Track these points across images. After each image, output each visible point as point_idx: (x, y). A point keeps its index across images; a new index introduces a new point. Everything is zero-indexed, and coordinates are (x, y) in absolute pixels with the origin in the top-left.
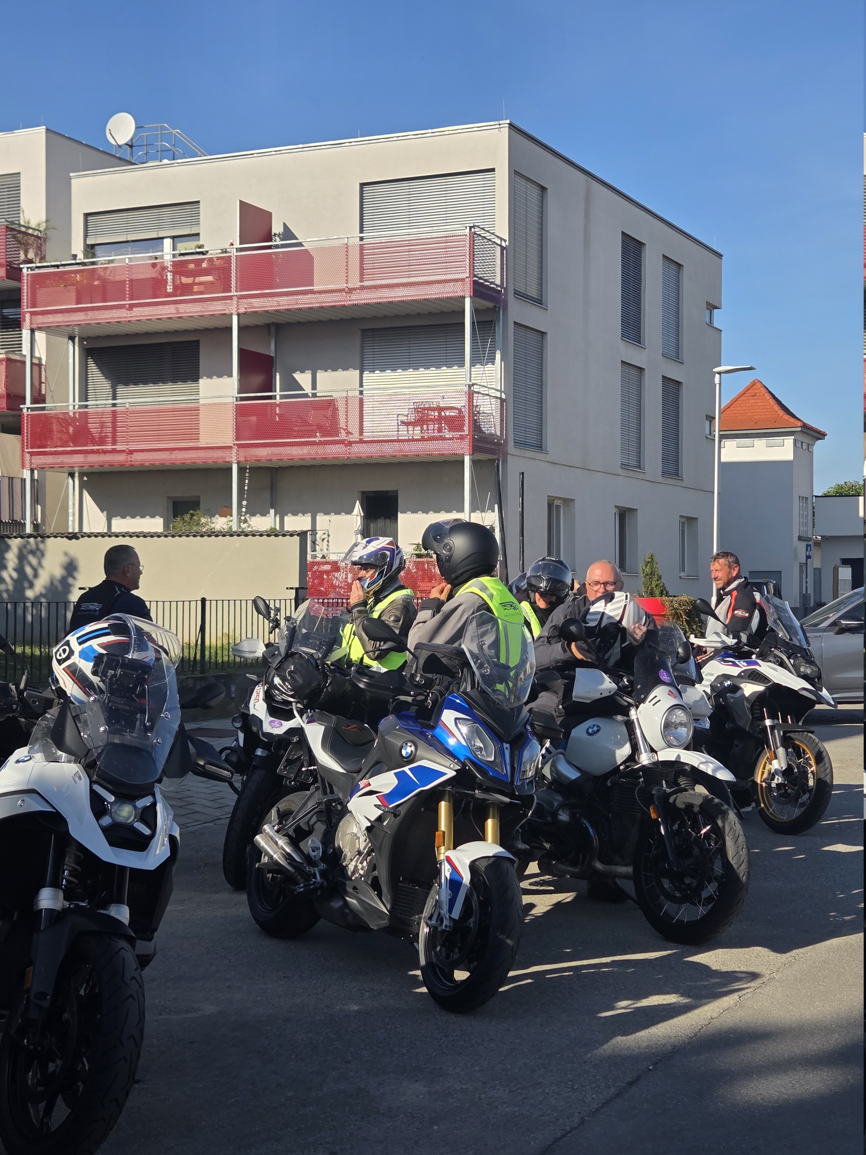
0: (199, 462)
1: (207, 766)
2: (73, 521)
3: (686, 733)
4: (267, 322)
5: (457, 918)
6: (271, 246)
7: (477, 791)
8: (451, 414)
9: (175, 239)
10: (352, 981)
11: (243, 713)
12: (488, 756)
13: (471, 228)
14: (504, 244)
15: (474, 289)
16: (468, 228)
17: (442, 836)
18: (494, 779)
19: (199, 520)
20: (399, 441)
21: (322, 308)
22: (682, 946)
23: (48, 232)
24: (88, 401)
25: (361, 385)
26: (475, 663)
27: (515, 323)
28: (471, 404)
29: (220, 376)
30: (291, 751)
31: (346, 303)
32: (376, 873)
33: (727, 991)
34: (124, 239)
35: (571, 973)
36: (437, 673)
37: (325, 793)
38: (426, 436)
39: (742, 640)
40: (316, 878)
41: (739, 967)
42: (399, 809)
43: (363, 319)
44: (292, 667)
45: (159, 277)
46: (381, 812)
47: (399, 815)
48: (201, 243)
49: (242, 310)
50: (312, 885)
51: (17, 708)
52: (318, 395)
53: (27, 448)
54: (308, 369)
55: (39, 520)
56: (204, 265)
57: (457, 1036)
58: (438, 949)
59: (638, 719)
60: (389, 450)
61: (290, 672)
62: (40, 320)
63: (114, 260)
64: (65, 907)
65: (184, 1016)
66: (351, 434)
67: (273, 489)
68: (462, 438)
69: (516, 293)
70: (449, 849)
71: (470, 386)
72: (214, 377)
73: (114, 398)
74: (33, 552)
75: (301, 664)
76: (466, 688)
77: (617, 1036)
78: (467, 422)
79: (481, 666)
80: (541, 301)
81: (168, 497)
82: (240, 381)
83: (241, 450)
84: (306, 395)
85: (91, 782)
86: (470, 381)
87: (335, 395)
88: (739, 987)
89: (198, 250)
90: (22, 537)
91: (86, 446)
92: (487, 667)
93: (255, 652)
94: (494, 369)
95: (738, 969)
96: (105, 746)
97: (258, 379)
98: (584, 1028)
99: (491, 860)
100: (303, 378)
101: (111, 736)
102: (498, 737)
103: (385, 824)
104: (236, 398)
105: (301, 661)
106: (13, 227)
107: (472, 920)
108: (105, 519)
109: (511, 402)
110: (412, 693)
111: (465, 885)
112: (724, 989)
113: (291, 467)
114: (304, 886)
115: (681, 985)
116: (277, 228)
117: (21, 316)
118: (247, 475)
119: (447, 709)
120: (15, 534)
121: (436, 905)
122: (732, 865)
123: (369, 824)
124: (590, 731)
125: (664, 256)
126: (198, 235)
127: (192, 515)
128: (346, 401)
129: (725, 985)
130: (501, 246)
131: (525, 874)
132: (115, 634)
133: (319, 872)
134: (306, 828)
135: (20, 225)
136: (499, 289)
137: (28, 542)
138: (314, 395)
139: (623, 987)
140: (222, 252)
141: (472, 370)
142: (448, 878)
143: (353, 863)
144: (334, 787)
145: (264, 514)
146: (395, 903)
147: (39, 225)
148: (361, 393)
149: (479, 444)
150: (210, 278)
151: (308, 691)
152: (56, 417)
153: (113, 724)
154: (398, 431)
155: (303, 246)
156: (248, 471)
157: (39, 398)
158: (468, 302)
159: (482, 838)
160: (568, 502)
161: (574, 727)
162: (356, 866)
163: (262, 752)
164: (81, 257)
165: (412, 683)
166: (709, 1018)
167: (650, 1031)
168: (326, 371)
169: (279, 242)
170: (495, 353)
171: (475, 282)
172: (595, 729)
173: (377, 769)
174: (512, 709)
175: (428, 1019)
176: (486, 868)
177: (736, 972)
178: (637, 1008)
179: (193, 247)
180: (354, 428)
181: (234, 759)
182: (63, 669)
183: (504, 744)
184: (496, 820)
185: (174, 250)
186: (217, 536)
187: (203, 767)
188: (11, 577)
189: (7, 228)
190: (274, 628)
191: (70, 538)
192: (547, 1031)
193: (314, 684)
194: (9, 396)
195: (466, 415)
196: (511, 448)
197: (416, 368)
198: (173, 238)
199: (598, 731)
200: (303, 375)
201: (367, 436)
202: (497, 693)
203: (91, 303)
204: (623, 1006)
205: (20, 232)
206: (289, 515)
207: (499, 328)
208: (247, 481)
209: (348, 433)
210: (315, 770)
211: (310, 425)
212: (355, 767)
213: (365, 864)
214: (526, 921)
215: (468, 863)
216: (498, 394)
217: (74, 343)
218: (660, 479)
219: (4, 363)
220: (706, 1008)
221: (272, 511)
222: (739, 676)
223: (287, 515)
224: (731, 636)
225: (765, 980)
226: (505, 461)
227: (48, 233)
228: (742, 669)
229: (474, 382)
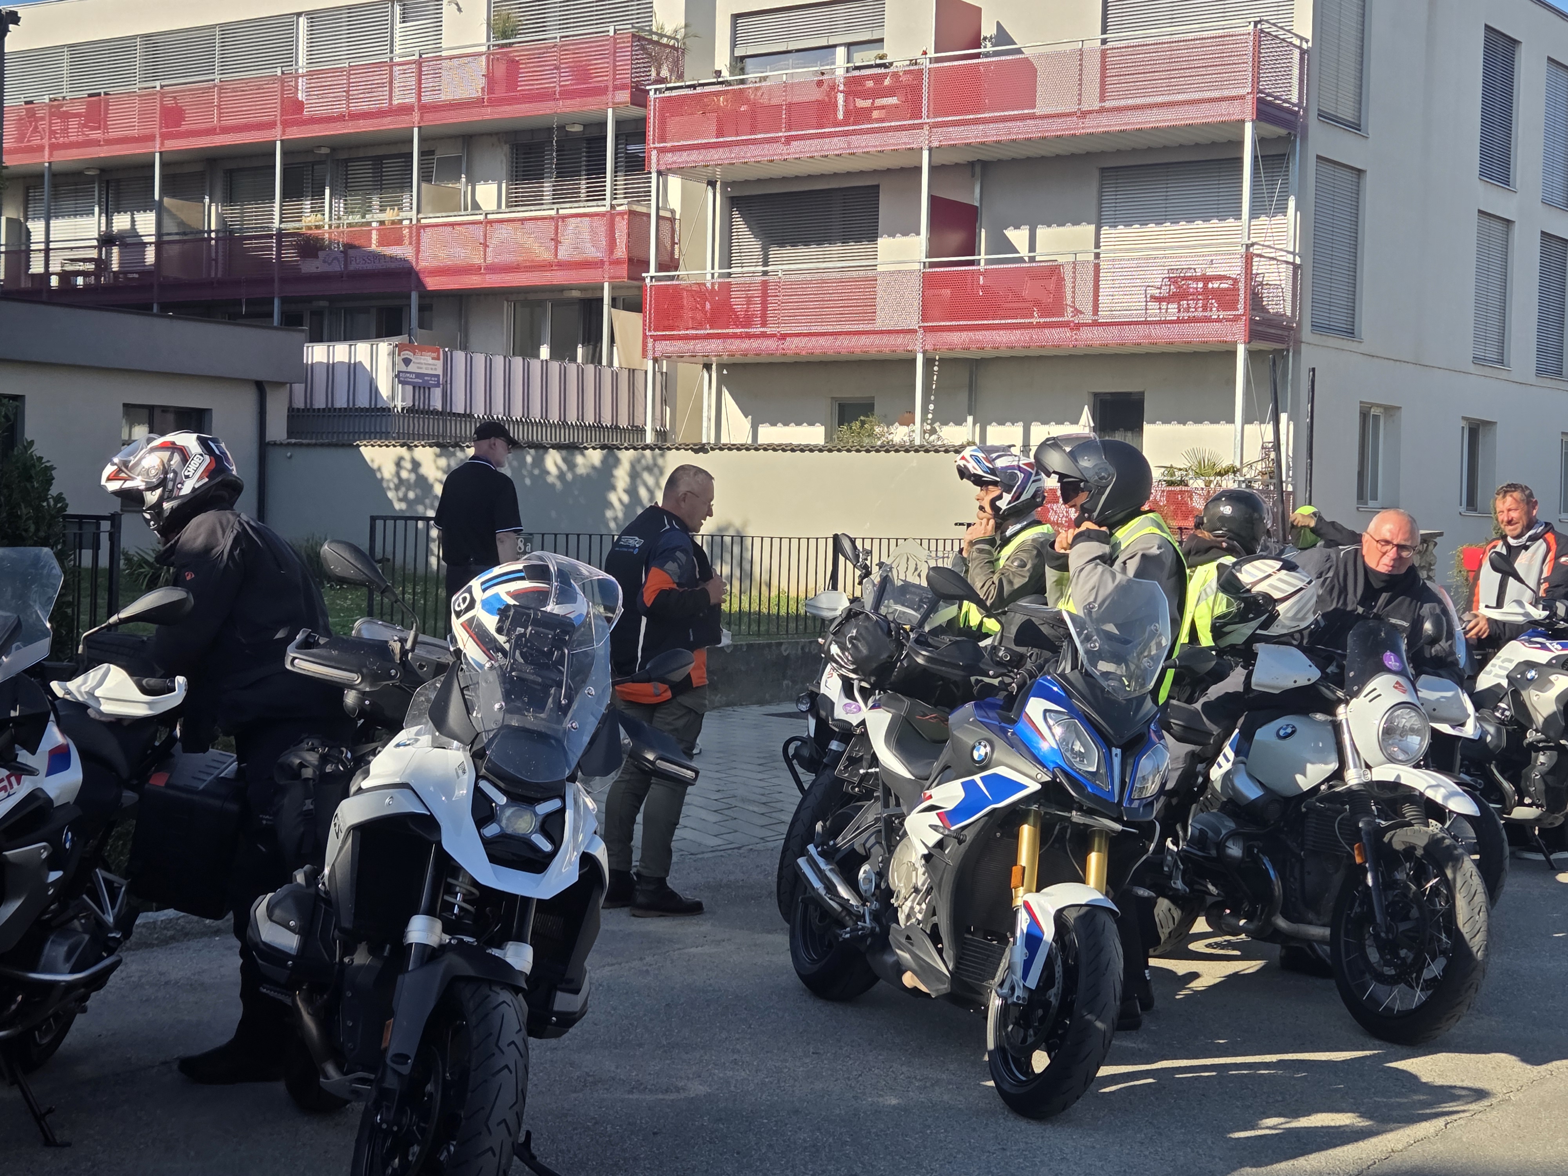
0: (873, 351)
1: (658, 761)
2: (709, 428)
3: (1418, 743)
4: (970, 160)
5: (1034, 988)
6: (980, 53)
7: (1074, 813)
8: (1222, 286)
9: (852, 48)
10: (902, 1065)
11: (812, 692)
12: (1089, 765)
13: (1256, 23)
14: (1305, 46)
15: (1257, 109)
16: (1252, 24)
17: (1020, 872)
18: (1095, 798)
19: (872, 429)
20: (1146, 323)
21: (1044, 138)
22: (1389, 1045)
23: (687, 41)
24: (731, 268)
25: (1097, 246)
26: (1079, 634)
27: (1318, 157)
28: (1249, 271)
29: (905, 234)
30: (854, 746)
31: (1078, 132)
32: (936, 918)
33: (1430, 1114)
34: (784, 49)
35: (1214, 1073)
36: (1033, 646)
37: (886, 805)
38: (1186, 315)
39: (1559, 612)
40: (865, 922)
41: (1463, 1081)
42: (965, 832)
43: (1103, 153)
44: (855, 631)
45: (826, 99)
46: (940, 836)
47: (964, 841)
48: (885, 51)
49: (935, 144)
50: (860, 930)
51: (397, 674)
52: (1037, 259)
53: (650, 330)
54: (1025, 224)
55: (668, 427)
56: (887, 82)
57: (1019, 1150)
58: (1010, 1028)
59: (1347, 720)
60: (1131, 335)
61: (852, 638)
62: (669, 157)
63: (767, 77)
64: (443, 942)
65: (661, 1096)
66: (1081, 313)
67: (972, 388)
68: (1236, 318)
69: (1321, 114)
70: (1030, 891)
71: (1248, 246)
72: (898, 235)
73: (766, 263)
74: (649, 469)
75: (866, 628)
76: (1064, 669)
77: (1244, 1166)
78: (1242, 296)
79: (1087, 639)
80: (1359, 125)
81: (832, 398)
82: (930, 240)
83: (928, 334)
84: (1021, 260)
85: (478, 777)
86: (1249, 239)
87: (1061, 259)
88: (1451, 1109)
89: (878, 62)
90: (635, 449)
91: (728, 328)
92: (1096, 640)
93: (836, 609)
94: (1285, 221)
95: (1459, 1084)
96: (499, 729)
97: (955, 238)
98: (1201, 1152)
99: (1084, 910)
100: (1018, 237)
101: (508, 716)
102: (1104, 740)
103: (947, 852)
104: (924, 263)
105: (866, 624)
106: (643, 34)
107: (1053, 991)
108: (749, 426)
109: (1309, 270)
110: (991, 673)
111: (1046, 942)
112: (1428, 1111)
113: (997, 359)
114: (852, 931)
115: (1365, 1101)
116: (988, 30)
117: (646, 155)
118: (936, 368)
119: (1034, 696)
120: (626, 445)
121: (1009, 968)
122: (1461, 935)
123: (926, 852)
124: (1282, 733)
125: (1550, 59)
126: (881, 40)
127: (863, 423)
128: (1074, 268)
129: (1430, 1105)
130: (1300, 48)
131: (1191, 932)
132: (531, 578)
133: (870, 913)
134: (861, 851)
135: (651, 32)
136: (1296, 109)
137: (643, 456)
138: (1032, 259)
139: (1280, 1098)
140: (910, 65)
141: (1252, 223)
142: (1025, 932)
143: (908, 903)
144: (901, 800)
145: (960, 422)
146: (959, 960)
147: (676, 31)
148: (1097, 256)
149: (1260, 328)
150: (893, 100)
151: (874, 665)
152: (688, 289)
153: (512, 700)
154: (1146, 309)
155: (1022, 53)
156: (937, 363)
157: (668, 264)
158: (1248, 128)
159: (1080, 879)
160: (1390, 410)
161: (1260, 727)
162: (912, 908)
163: (838, 746)
164: (726, 75)
165: (992, 660)
166: (1390, 1150)
167: (1296, 1162)
168: (1049, 226)
169: (988, 48)
170: (1287, 200)
171: (1260, 101)
172: (1289, 730)
173: (946, 774)
174: (1130, 701)
175: (987, 1124)
176: (1075, 919)
177: (1455, 1087)
178: (1290, 1128)
179: (873, 58)
180: (1085, 304)
181: (806, 753)
182: (462, 624)
183: (1113, 749)
184: (1102, 854)
185: (848, 62)
186: (897, 451)
187: (652, 763)
188: (620, 500)
189: (633, 36)
190: (862, 578)
191: (696, 451)
192: (1147, 1153)
193: (884, 656)
194: (630, 260)
195: (1241, 285)
196: (1306, 333)
197: (1175, 222)
198: (849, 45)
199: (1293, 732)
200: (1017, 232)
201: (1104, 315)
202: (1111, 676)
203: (737, 135)
204: (1269, 1125)
205: (651, 41)
206: (994, 424)
207: (1294, 164)
208: (935, 378)
209: (1077, 312)
210: (876, 773)
211: (1025, 301)
212: (923, 773)
213: (924, 906)
214: (1177, 997)
215: (1053, 912)
216: (1290, 258)
217: (714, 188)
218: (1532, 378)
219: (626, 217)
220: (1390, 1136)
221: (970, 419)
222: (1549, 664)
223: (990, 424)
224: (1541, 606)
225: (1494, 1101)
226: (1297, 352)
227: (687, 43)
228: (1553, 655)
229: (1253, 240)
